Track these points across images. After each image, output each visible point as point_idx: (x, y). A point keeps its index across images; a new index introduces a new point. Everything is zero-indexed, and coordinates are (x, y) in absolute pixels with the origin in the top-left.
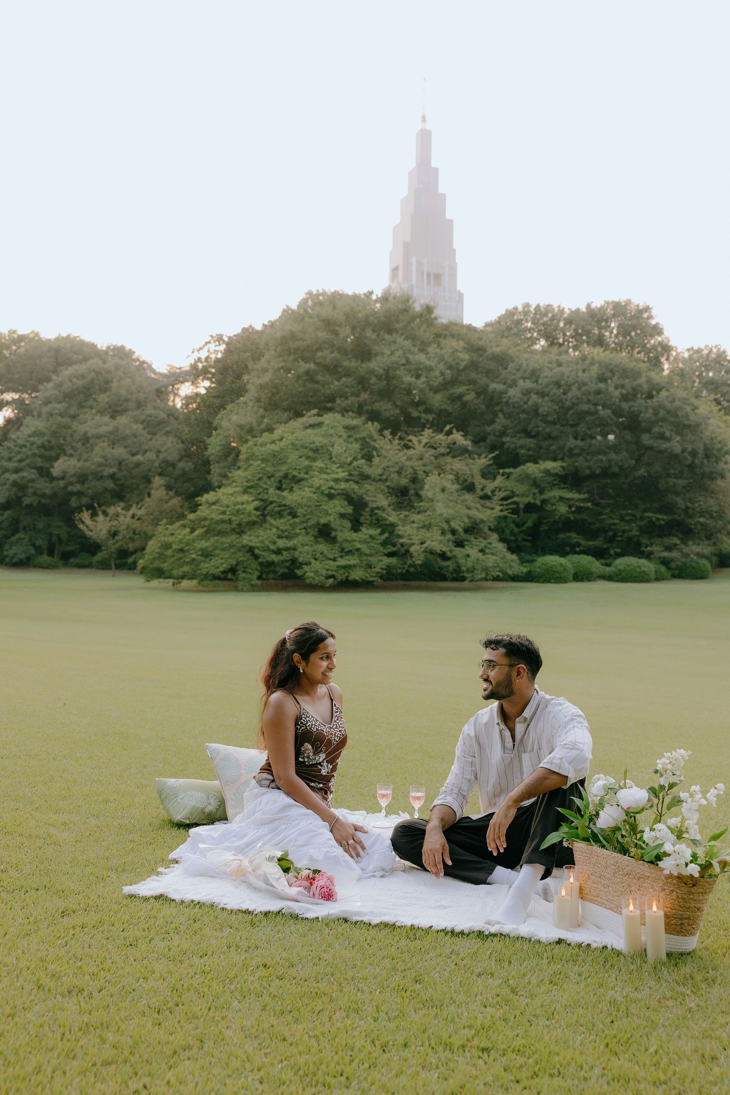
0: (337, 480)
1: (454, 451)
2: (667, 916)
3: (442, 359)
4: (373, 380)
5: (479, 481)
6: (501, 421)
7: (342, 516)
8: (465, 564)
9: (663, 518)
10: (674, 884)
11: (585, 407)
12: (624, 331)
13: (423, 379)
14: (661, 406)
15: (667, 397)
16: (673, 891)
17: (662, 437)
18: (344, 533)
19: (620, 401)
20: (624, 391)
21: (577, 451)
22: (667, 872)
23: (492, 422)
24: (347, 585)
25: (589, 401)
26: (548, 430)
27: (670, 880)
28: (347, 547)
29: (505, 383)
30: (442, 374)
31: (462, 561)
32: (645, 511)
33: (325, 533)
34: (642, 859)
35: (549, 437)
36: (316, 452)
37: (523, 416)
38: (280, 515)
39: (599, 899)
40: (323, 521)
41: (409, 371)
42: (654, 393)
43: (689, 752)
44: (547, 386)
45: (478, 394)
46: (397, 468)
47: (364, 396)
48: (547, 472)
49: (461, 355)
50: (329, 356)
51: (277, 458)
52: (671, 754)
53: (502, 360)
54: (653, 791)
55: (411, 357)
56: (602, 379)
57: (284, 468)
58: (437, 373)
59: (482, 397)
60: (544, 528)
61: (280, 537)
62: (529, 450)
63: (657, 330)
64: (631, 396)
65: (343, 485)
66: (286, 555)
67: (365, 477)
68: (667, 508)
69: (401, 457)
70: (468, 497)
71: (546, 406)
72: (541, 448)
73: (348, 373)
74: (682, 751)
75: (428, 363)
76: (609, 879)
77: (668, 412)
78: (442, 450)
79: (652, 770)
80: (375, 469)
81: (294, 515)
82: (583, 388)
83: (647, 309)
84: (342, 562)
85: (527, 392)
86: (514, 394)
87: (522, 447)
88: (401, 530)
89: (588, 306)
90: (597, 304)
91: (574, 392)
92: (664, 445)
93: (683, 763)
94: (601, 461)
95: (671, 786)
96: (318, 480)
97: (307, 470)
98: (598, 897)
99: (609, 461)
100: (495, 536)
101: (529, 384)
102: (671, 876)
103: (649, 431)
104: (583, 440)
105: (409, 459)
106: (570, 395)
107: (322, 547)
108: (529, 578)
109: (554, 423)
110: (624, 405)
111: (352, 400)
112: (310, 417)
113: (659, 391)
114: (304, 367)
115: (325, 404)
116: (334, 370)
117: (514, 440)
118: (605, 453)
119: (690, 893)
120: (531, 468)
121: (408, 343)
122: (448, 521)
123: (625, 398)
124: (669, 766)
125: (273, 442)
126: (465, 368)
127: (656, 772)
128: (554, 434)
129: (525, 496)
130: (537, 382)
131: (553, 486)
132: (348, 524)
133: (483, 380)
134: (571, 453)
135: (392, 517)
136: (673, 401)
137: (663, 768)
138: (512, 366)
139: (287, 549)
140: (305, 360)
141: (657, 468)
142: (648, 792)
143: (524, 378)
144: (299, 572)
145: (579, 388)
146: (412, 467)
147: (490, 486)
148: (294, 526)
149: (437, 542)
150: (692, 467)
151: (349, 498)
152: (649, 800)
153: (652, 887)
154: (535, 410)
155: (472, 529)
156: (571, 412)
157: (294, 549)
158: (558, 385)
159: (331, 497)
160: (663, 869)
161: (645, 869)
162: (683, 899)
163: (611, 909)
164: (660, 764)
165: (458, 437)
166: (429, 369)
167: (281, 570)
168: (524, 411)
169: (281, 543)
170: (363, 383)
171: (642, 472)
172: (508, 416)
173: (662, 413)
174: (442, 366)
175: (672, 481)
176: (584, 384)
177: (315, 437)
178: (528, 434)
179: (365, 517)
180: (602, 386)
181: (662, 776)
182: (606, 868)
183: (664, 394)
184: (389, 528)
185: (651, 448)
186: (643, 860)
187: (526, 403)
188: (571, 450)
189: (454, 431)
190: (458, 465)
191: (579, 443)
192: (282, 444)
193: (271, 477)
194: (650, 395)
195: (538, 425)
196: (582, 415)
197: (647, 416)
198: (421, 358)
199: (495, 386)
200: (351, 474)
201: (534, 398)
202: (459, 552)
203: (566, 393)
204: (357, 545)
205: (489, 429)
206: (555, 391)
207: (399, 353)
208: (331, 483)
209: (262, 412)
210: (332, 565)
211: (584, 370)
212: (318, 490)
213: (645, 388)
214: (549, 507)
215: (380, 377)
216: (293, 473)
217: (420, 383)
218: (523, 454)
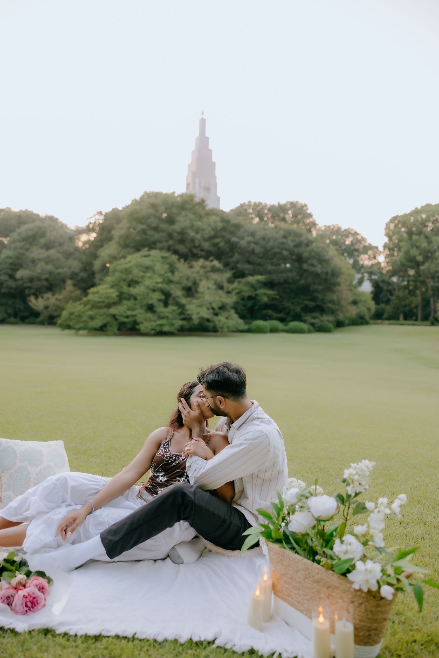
0: (157, 283)
1: (214, 270)
2: (356, 629)
3: (209, 225)
4: (175, 235)
5: (226, 285)
6: (236, 257)
7: (160, 300)
8: (219, 325)
9: (312, 304)
10: (363, 598)
11: (277, 250)
12: (295, 216)
13: (200, 234)
14: (313, 250)
16: (361, 604)
17: (313, 265)
18: (160, 308)
19: (293, 248)
20: (295, 243)
21: (272, 271)
22: (356, 586)
23: (231, 257)
24: (161, 333)
25: (278, 248)
26: (259, 261)
27: (359, 593)
28: (162, 315)
29: (239, 238)
30: (209, 232)
31: (217, 323)
32: (304, 300)
33: (150, 308)
34: (331, 568)
35: (259, 264)
36: (148, 268)
37: (247, 254)
38: (129, 299)
39: (290, 599)
40: (150, 302)
41: (194, 230)
42: (309, 244)
43: (373, 463)
44: (259, 239)
45: (226, 243)
46: (186, 278)
47: (171, 242)
48: (258, 281)
49: (218, 224)
50: (154, 222)
51: (127, 271)
52: (357, 465)
53: (238, 226)
54: (341, 499)
55: (194, 223)
56: (285, 237)
57: (131, 277)
58: (207, 232)
59: (228, 244)
60: (256, 308)
61: (128, 310)
62: (249, 270)
63: (310, 216)
64: (299, 245)
65: (160, 285)
66: (131, 319)
67: (170, 282)
68: (314, 299)
69: (188, 272)
70: (220, 292)
71: (258, 249)
72: (255, 269)
73: (163, 231)
74: (366, 462)
75: (202, 226)
76: (300, 583)
77: (316, 253)
78: (208, 269)
79: (339, 480)
80: (176, 277)
81: (135, 299)
82: (276, 241)
83: (306, 205)
84: (159, 322)
85: (249, 243)
86: (243, 243)
88: (188, 307)
89: (279, 203)
90: (283, 202)
91: (271, 243)
92: (313, 269)
93: (367, 473)
94: (284, 276)
95: (357, 494)
96: (148, 282)
97: (143, 277)
98: (289, 596)
99: (288, 276)
100: (232, 312)
101: (250, 239)
102: (360, 590)
103: (306, 262)
104: (275, 266)
105: (192, 273)
106: (269, 244)
107: (149, 315)
108: (249, 331)
109: (262, 258)
110: (296, 250)
111: (165, 244)
112: (144, 252)
113: (311, 243)
114: (141, 227)
115: (152, 245)
116: (156, 229)
117: (243, 266)
118: (285, 273)
119: (378, 606)
120: (251, 279)
121: (193, 217)
122: (210, 303)
123: (296, 246)
124: (356, 477)
125: (126, 263)
126: (221, 230)
127: (344, 481)
128: (262, 263)
129: (247, 292)
130: (254, 238)
131: (260, 288)
132: (162, 304)
133: (228, 236)
134: (269, 272)
135: (183, 301)
136: (318, 248)
137: (349, 478)
138: (242, 230)
139: (132, 316)
140: (141, 223)
141: (310, 280)
142: (337, 501)
143: (248, 235)
144: (137, 327)
145: (274, 241)
146: (194, 277)
147: (231, 287)
148: (135, 304)
149: (205, 313)
150: (326, 280)
151: (163, 292)
152: (338, 507)
153: (341, 598)
154: (253, 252)
155: (223, 308)
156: (270, 252)
157: (135, 316)
158: (264, 239)
159: (154, 291)
160: (352, 583)
161: (334, 578)
162: (371, 611)
163: (302, 611)
164: (347, 473)
165: (216, 263)
166: (203, 230)
167: (129, 326)
168: (248, 252)
169: (129, 313)
170: (170, 236)
171: (303, 282)
172: (239, 254)
173: (313, 254)
174: (209, 228)
175: (316, 287)
176: (276, 239)
177: (147, 262)
178: (250, 263)
179: (171, 301)
180: (284, 240)
181: (348, 485)
182: (297, 571)
183: (314, 245)
184: (182, 307)
185: (306, 271)
186: (333, 571)
187: (249, 247)
188: (269, 270)
189: (214, 260)
190: (216, 276)
191: (273, 268)
192: (131, 265)
193: (124, 280)
194: (307, 245)
195: (254, 258)
196: (275, 254)
197: (306, 255)
198: (198, 224)
199: (234, 239)
200: (164, 280)
201: (252, 246)
202: (216, 318)
203: (267, 243)
204: (167, 314)
205: (231, 260)
206: (262, 242)
207: (188, 221)
208: (154, 284)
209: (120, 249)
210: (154, 324)
211: (276, 233)
212: (148, 287)
213: (305, 242)
214: (259, 298)
215: (179, 233)
216: (136, 279)
217: (198, 236)
218: (247, 272)
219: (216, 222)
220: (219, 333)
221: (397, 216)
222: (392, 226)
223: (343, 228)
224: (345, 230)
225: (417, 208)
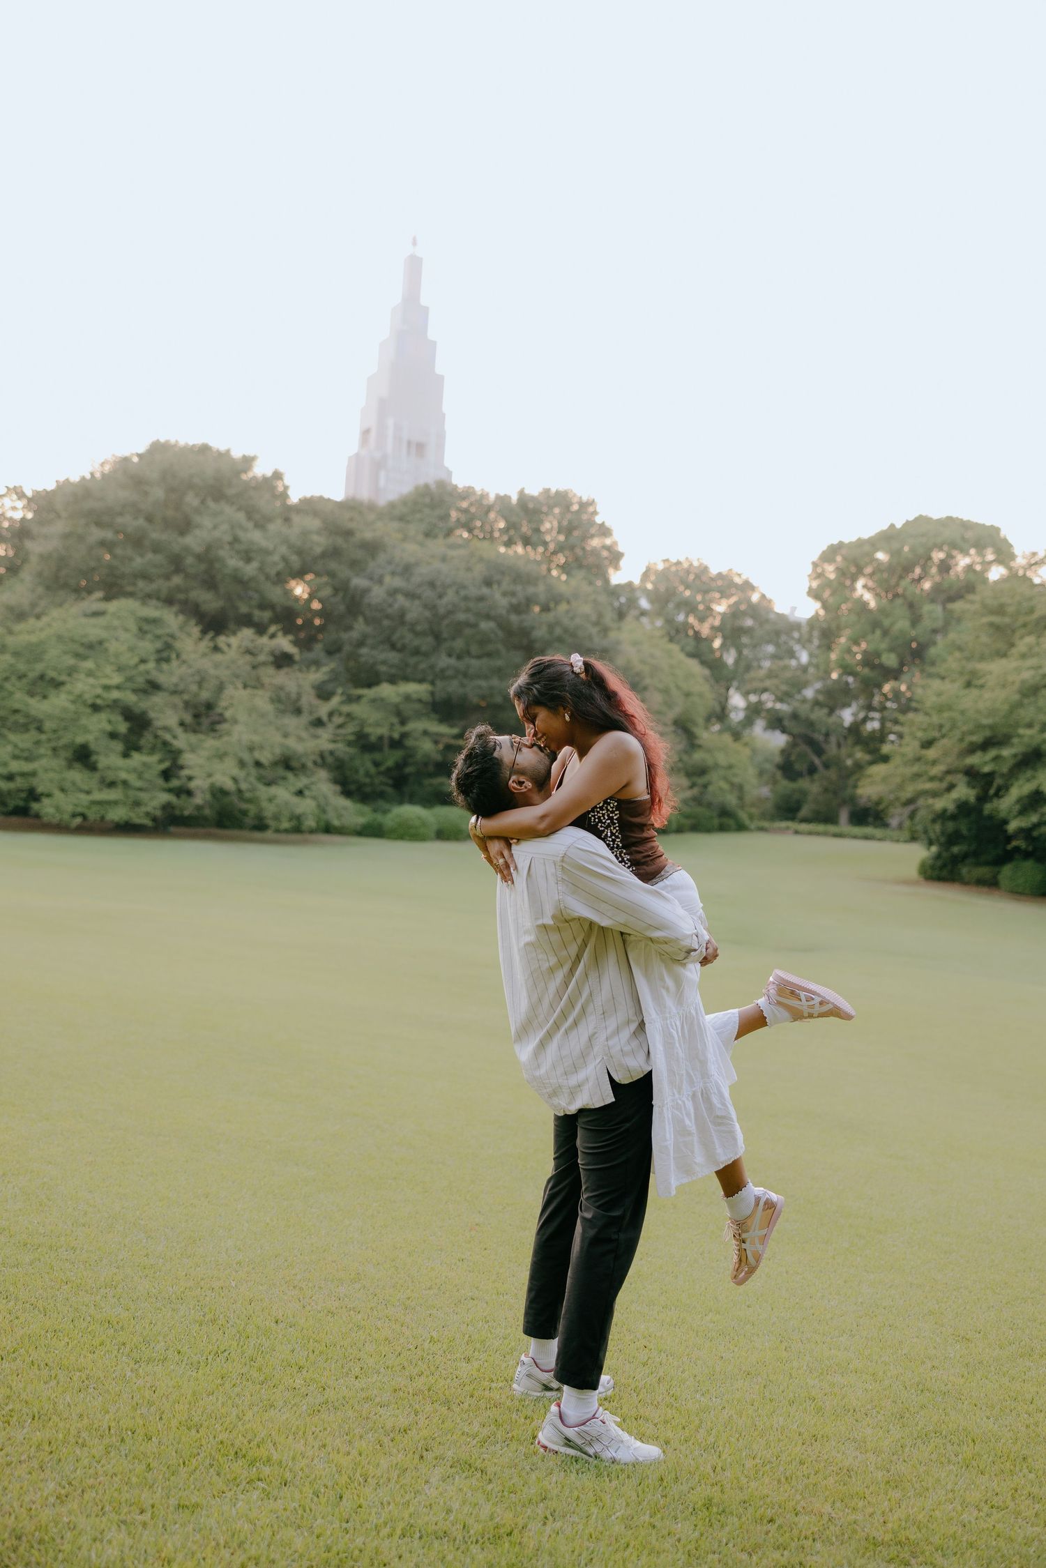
0: (107, 688)
1: (282, 661)
3: (286, 541)
4: (189, 560)
5: (308, 699)
6: (360, 627)
7: (113, 736)
8: (269, 810)
11: (461, 617)
13: (255, 564)
14: (558, 623)
15: (567, 612)
18: (110, 759)
19: (508, 612)
20: (514, 601)
21: (449, 673)
23: (349, 628)
25: (468, 610)
26: (416, 642)
28: (111, 776)
29: (371, 579)
30: (284, 559)
31: (264, 804)
33: (83, 756)
35: (417, 652)
36: (93, 648)
37: (386, 623)
38: (25, 728)
40: (80, 739)
41: (238, 552)
42: (552, 605)
44: (420, 585)
45: (336, 590)
46: (197, 678)
47: (177, 580)
48: (408, 698)
49: (315, 538)
50: (131, 523)
51: (34, 652)
53: (373, 548)
55: (241, 534)
56: (488, 583)
57: (39, 667)
58: (276, 558)
59: (341, 594)
60: (409, 770)
61: (15, 757)
62: (391, 666)
63: (605, 531)
64: (522, 606)
65: (115, 694)
66: (19, 783)
67: (154, 686)
69: (206, 664)
70: (291, 722)
71: (415, 611)
72: (407, 665)
73: (157, 548)
75: (264, 544)
77: (566, 630)
78: (262, 658)
80: (170, 675)
81: (40, 729)
82: (463, 593)
83: (592, 503)
84: (98, 796)
85: (393, 592)
86: (377, 594)
87: (384, 662)
88: (188, 758)
89: (521, 493)
90: (534, 490)
91: (450, 597)
94: (480, 687)
96: (83, 686)
97: (71, 671)
99: (491, 688)
100: (323, 774)
101: (398, 582)
104: (459, 657)
105: (217, 666)
106: (445, 600)
107: (77, 775)
109: (423, 634)
110: (514, 618)
111: (162, 585)
112: (93, 602)
113: (557, 603)
114: (97, 534)
115: (113, 588)
116: (137, 541)
117: (375, 653)
118: (486, 677)
120: (387, 690)
121: (241, 517)
122: (251, 749)
123: (517, 609)
125: (29, 633)
126: (324, 555)
128: (424, 648)
129: (380, 726)
130: (408, 580)
131: (418, 716)
132: (118, 746)
133: (344, 572)
134: (442, 675)
135: (182, 740)
136: (572, 619)
138: (382, 558)
139: (23, 775)
140: (99, 524)
143: (393, 574)
144: (35, 806)
145: (457, 592)
146: (217, 677)
147: (323, 709)
148: (38, 743)
149: (225, 773)
151: (128, 714)
154: (401, 618)
155: (287, 764)
156: (446, 622)
157: (33, 774)
158: (432, 584)
159: (95, 708)
165: (284, 643)
166: (267, 552)
167: (12, 804)
168: (388, 617)
169: (15, 766)
170: (176, 563)
172: (367, 621)
173: (558, 631)
174: (283, 549)
176: (464, 587)
177: (94, 629)
178: (393, 647)
179: (147, 739)
180: (485, 591)
183: (563, 607)
184: (174, 754)
187: (390, 606)
188: (443, 670)
189: (280, 634)
190: (289, 680)
191: (452, 661)
192: (43, 635)
193: (21, 677)
194: (546, 609)
195: (404, 636)
196: (458, 628)
197: (540, 633)
198: (256, 536)
199: (358, 582)
200: (130, 679)
201: (401, 600)
202: (263, 792)
203: (440, 596)
204: (124, 775)
205: (345, 636)
206: (428, 594)
207: (225, 527)
208: (99, 691)
209: (40, 590)
210: (85, 799)
211: (469, 569)
212: (79, 699)
213: (542, 598)
214: (409, 743)
215: (200, 558)
216: (52, 674)
217: (250, 569)
218: (383, 668)
219: (305, 533)
220: (269, 834)
221: (841, 545)
222: (830, 571)
223: (714, 571)
224: (720, 574)
225: (892, 526)
